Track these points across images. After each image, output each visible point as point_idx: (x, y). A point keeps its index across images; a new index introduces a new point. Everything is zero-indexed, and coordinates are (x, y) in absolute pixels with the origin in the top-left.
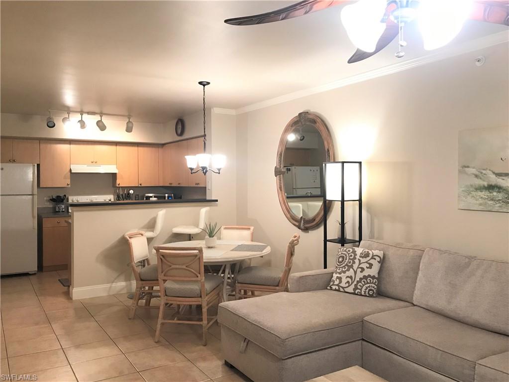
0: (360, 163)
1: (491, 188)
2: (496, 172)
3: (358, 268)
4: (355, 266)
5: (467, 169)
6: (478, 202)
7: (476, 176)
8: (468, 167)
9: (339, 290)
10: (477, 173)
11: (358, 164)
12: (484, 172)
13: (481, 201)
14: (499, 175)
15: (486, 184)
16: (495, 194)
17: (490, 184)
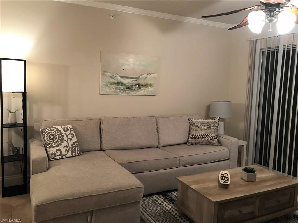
0: (25, 61)
1: (118, 83)
2: (121, 76)
3: (67, 139)
4: (65, 138)
5: (106, 73)
6: (112, 91)
7: (111, 77)
8: (107, 72)
9: (62, 158)
10: (111, 76)
11: (23, 62)
12: (115, 75)
13: (113, 90)
14: (122, 77)
15: (116, 81)
16: (120, 86)
17: (118, 81)
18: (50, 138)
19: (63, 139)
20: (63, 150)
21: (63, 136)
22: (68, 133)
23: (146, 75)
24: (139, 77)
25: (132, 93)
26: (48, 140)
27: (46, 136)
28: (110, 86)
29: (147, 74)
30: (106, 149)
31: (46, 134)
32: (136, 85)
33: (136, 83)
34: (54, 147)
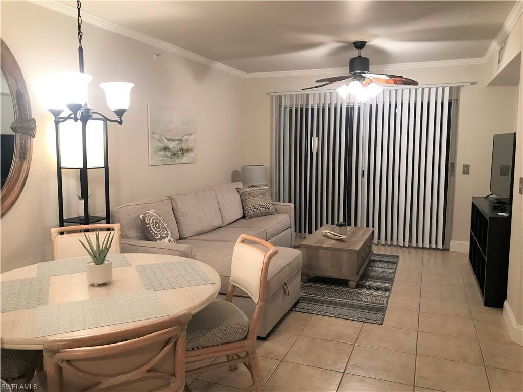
1: (165, 149)
2: (167, 138)
5: (154, 135)
7: (159, 140)
8: (155, 133)
10: (159, 138)
12: (162, 137)
13: (161, 159)
14: (168, 140)
15: (163, 146)
16: (167, 153)
17: (166, 146)
18: (156, 227)
23: (187, 136)
24: (182, 139)
25: (177, 161)
26: (156, 230)
27: (151, 225)
28: (158, 153)
29: (189, 135)
31: (151, 222)
32: (180, 150)
33: (179, 147)
34: (164, 238)
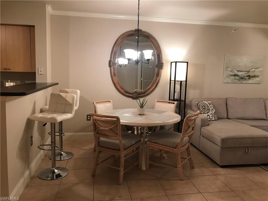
0: (187, 63)
1: (235, 75)
2: (237, 70)
3: (212, 109)
4: (210, 108)
6: (231, 80)
7: (231, 71)
8: (228, 68)
10: (231, 70)
11: (186, 63)
12: (233, 70)
13: (232, 80)
14: (238, 71)
15: (234, 74)
16: (236, 77)
17: (235, 74)
18: (203, 108)
19: (209, 110)
20: (211, 116)
21: (209, 108)
22: (211, 106)
23: (254, 69)
24: (249, 71)
25: (244, 82)
26: (202, 109)
27: (200, 107)
28: (230, 77)
29: (256, 69)
30: (231, 118)
31: (201, 105)
32: (247, 76)
33: (247, 74)
34: (205, 113)
